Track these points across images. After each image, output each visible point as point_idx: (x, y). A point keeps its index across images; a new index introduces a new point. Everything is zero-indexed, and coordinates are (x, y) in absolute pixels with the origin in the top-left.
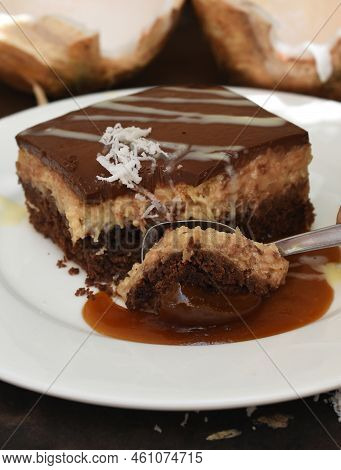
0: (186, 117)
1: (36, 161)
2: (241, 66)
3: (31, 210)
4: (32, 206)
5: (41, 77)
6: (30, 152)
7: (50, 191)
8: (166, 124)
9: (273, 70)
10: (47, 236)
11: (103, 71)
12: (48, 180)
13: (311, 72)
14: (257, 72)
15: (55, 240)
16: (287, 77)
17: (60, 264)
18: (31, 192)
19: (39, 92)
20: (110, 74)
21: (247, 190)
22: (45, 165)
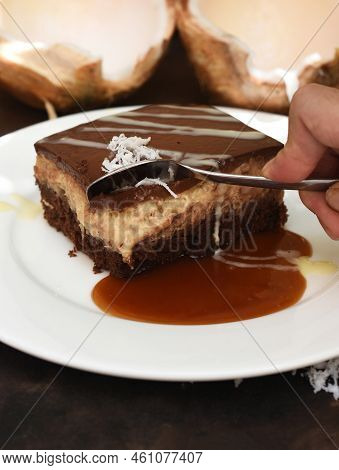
0: (179, 130)
1: (51, 165)
2: (221, 89)
3: (46, 207)
4: (47, 204)
5: (52, 96)
6: (46, 157)
7: (63, 192)
8: (163, 135)
9: (249, 92)
10: (59, 230)
11: (104, 91)
12: (62, 182)
13: (282, 94)
14: (235, 93)
15: (67, 233)
16: (261, 98)
17: (72, 254)
18: (46, 192)
19: (50, 108)
20: (110, 94)
21: (232, 193)
22: (60, 169)
